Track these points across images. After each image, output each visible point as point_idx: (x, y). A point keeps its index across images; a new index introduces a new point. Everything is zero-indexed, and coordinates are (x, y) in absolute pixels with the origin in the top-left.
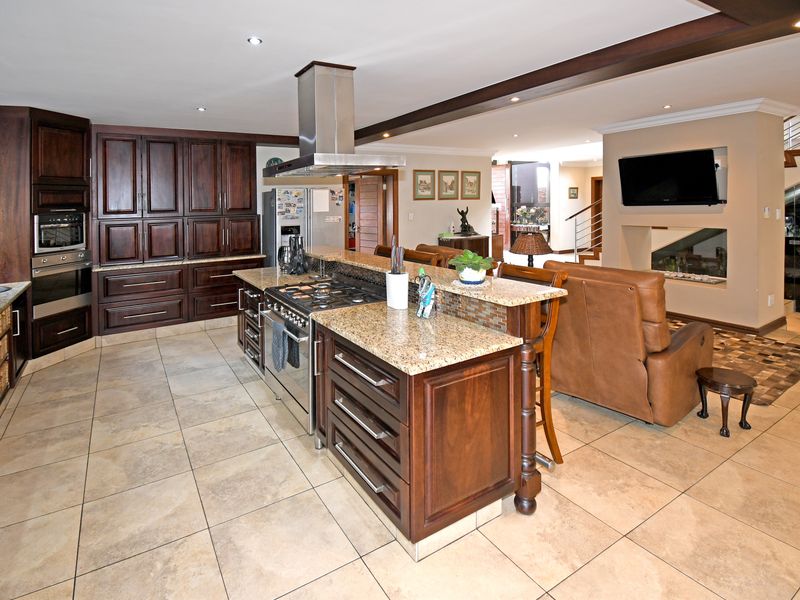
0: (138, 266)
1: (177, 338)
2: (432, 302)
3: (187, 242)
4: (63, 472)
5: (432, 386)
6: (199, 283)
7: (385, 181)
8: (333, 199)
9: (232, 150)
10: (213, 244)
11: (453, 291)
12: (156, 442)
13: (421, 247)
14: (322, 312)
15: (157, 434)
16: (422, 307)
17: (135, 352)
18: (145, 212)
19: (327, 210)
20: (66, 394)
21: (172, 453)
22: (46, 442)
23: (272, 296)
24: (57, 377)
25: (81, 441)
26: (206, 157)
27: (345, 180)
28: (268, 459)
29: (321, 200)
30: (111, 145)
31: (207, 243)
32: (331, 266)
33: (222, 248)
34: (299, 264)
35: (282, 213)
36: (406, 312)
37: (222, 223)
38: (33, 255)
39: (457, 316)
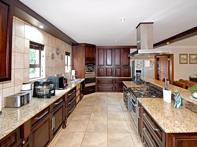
0: (104, 78)
1: (111, 95)
2: (180, 103)
3: (114, 73)
4: (84, 123)
5: (176, 138)
6: (116, 83)
7: (169, 58)
8: (151, 63)
9: (124, 50)
10: (119, 74)
11: (189, 101)
12: (102, 122)
13: (181, 80)
14: (141, 98)
15: (102, 120)
16: (176, 104)
17: (103, 97)
18: (106, 65)
19: (149, 66)
20: (89, 104)
21: (104, 126)
22: (83, 115)
23: (130, 90)
24: (89, 100)
25: (89, 116)
26: (118, 52)
27: (155, 57)
28: (126, 137)
29: (147, 63)
30: (100, 50)
31: (118, 73)
32: (148, 83)
33: (122, 75)
34: (138, 82)
35: (136, 67)
36: (170, 104)
37: (122, 69)
38: (85, 73)
39: (191, 110)
